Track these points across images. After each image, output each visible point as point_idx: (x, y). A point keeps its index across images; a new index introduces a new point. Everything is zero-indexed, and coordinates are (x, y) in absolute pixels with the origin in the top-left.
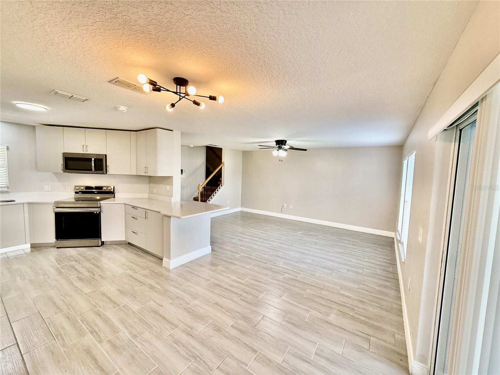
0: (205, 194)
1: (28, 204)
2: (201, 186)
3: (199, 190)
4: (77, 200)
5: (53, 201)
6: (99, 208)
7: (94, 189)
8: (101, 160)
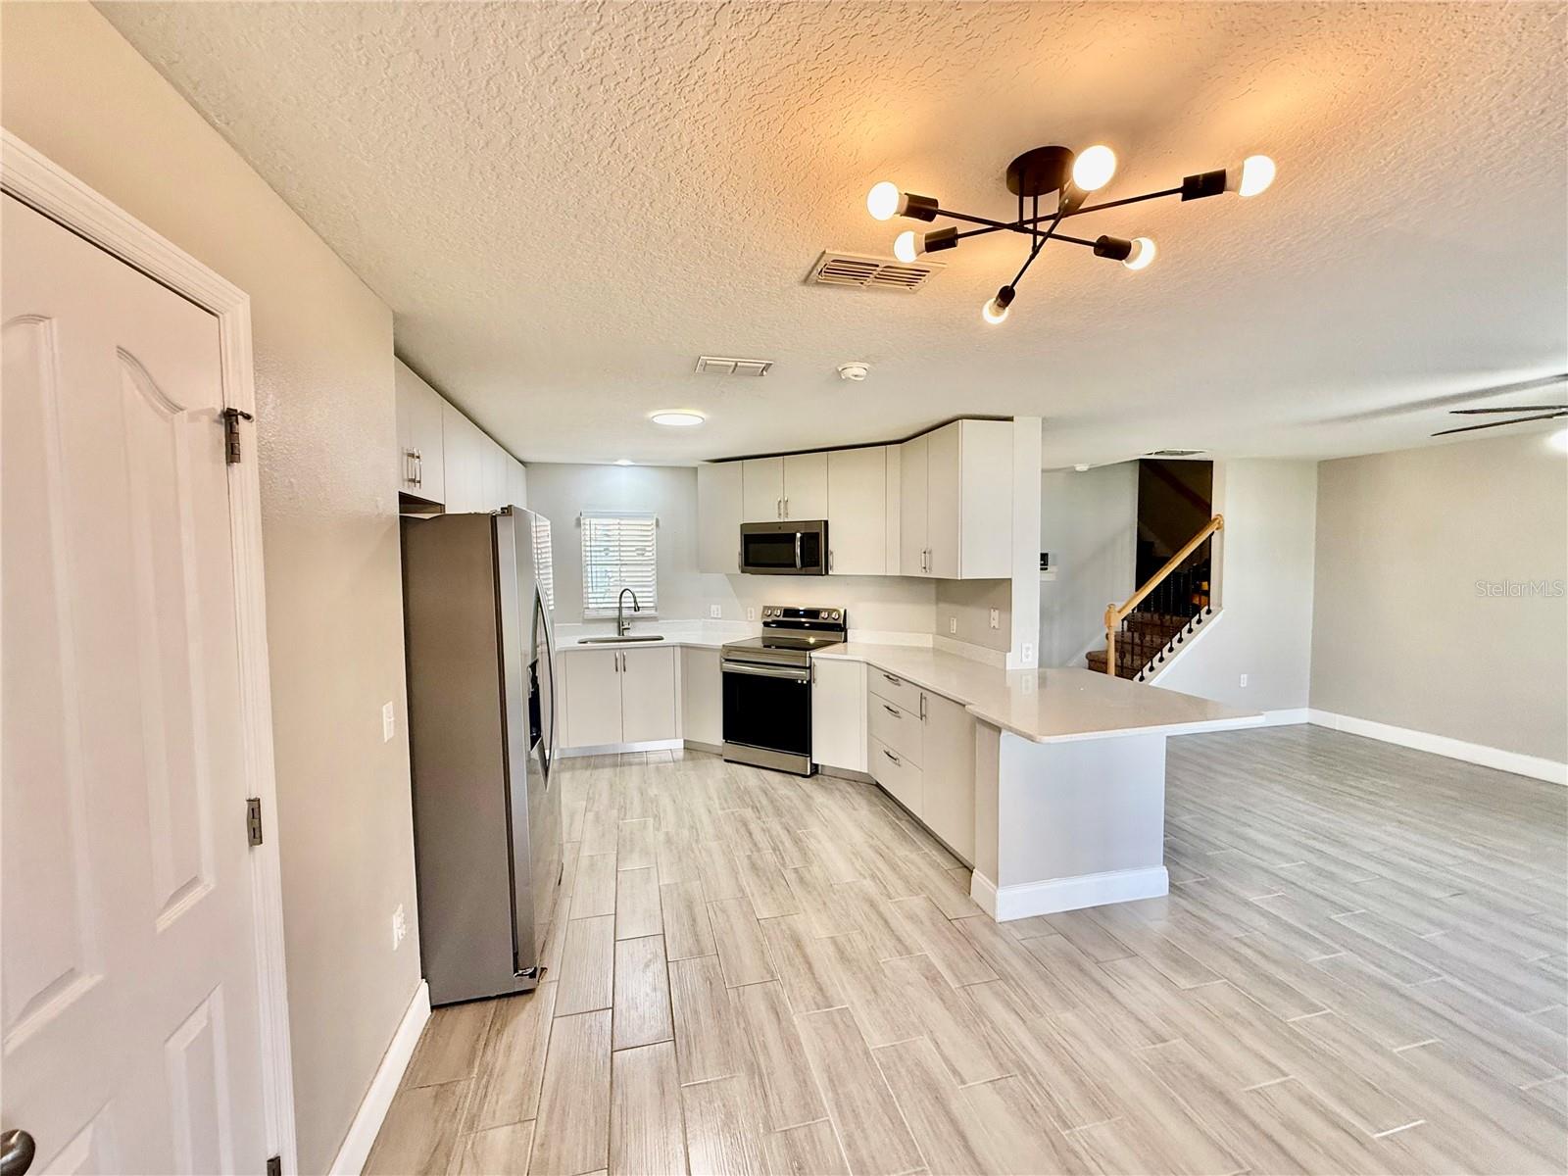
0: (1133, 643)
1: (681, 647)
2: (1119, 612)
3: (1109, 627)
4: (768, 643)
5: (720, 644)
6: (808, 671)
7: (802, 616)
8: (816, 536)
